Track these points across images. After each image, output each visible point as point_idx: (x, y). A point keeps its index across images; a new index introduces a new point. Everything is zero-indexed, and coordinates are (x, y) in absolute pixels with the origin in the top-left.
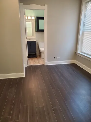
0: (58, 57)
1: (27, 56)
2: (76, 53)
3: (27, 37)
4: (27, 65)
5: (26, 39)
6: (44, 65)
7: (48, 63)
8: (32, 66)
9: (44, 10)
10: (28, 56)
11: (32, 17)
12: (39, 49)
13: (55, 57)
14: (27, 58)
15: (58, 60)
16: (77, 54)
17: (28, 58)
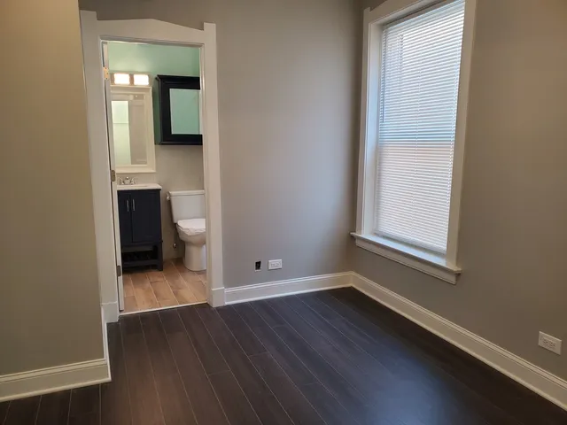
0: (275, 263)
1: (118, 267)
2: (353, 238)
3: (117, 171)
4: (119, 314)
5: (113, 179)
6: (206, 306)
7: (226, 295)
8: (144, 316)
9: (200, 46)
10: (120, 263)
11: (136, 77)
12: (175, 226)
13: (258, 265)
14: (119, 275)
15: (276, 274)
16: (358, 243)
17: (121, 278)
